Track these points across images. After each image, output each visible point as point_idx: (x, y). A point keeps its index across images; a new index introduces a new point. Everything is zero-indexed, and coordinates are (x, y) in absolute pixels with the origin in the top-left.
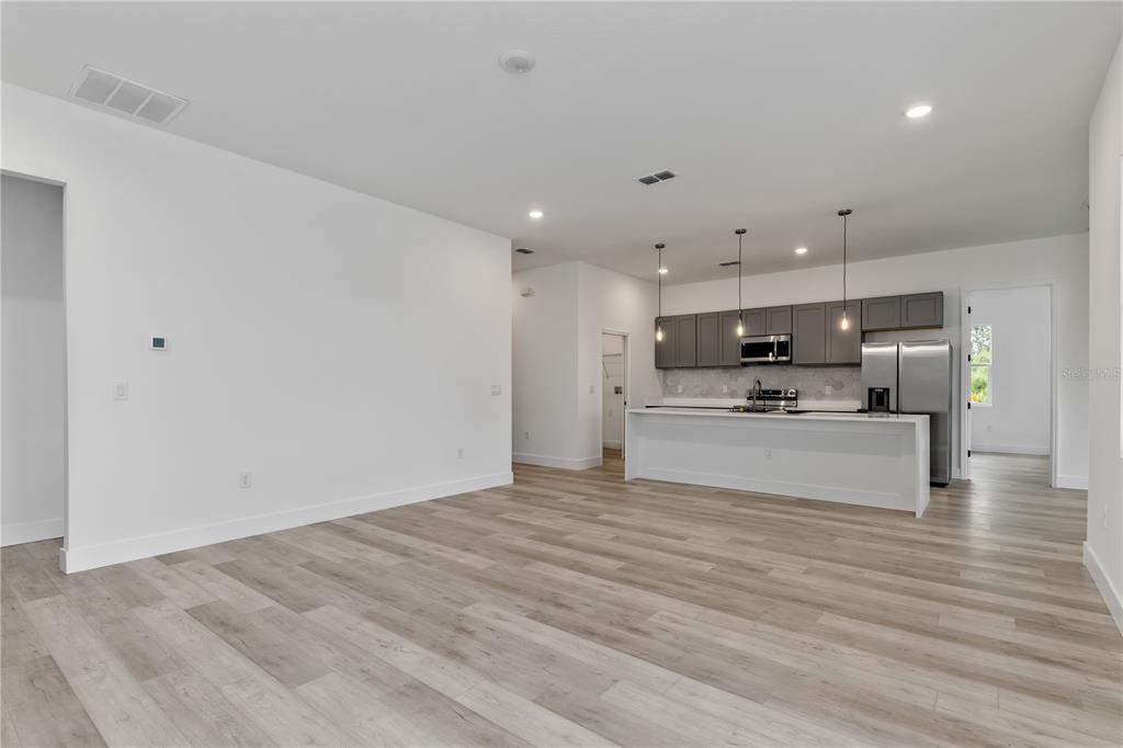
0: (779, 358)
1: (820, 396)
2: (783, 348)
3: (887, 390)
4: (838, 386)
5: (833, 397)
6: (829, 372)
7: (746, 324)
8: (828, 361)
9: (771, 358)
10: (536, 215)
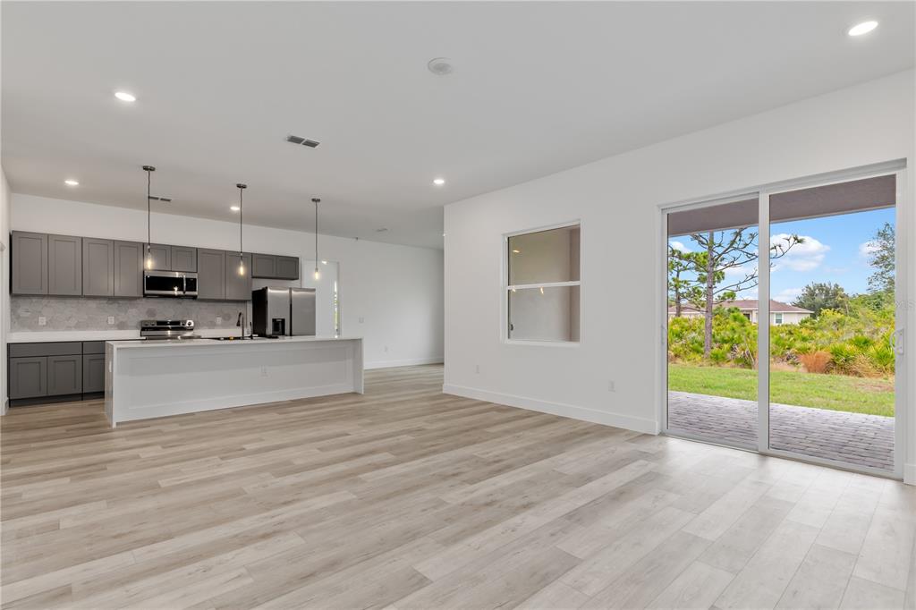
0: (187, 293)
1: (212, 325)
2: (192, 284)
3: (283, 320)
4: (226, 317)
5: (223, 326)
6: (219, 306)
7: (155, 258)
8: (227, 298)
9: (176, 292)
10: (125, 97)
